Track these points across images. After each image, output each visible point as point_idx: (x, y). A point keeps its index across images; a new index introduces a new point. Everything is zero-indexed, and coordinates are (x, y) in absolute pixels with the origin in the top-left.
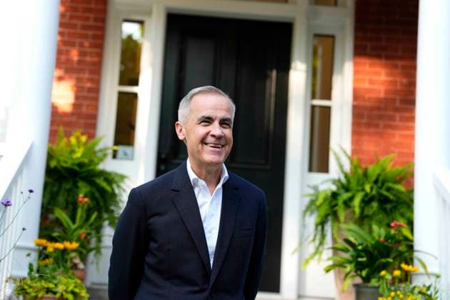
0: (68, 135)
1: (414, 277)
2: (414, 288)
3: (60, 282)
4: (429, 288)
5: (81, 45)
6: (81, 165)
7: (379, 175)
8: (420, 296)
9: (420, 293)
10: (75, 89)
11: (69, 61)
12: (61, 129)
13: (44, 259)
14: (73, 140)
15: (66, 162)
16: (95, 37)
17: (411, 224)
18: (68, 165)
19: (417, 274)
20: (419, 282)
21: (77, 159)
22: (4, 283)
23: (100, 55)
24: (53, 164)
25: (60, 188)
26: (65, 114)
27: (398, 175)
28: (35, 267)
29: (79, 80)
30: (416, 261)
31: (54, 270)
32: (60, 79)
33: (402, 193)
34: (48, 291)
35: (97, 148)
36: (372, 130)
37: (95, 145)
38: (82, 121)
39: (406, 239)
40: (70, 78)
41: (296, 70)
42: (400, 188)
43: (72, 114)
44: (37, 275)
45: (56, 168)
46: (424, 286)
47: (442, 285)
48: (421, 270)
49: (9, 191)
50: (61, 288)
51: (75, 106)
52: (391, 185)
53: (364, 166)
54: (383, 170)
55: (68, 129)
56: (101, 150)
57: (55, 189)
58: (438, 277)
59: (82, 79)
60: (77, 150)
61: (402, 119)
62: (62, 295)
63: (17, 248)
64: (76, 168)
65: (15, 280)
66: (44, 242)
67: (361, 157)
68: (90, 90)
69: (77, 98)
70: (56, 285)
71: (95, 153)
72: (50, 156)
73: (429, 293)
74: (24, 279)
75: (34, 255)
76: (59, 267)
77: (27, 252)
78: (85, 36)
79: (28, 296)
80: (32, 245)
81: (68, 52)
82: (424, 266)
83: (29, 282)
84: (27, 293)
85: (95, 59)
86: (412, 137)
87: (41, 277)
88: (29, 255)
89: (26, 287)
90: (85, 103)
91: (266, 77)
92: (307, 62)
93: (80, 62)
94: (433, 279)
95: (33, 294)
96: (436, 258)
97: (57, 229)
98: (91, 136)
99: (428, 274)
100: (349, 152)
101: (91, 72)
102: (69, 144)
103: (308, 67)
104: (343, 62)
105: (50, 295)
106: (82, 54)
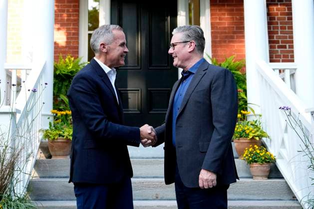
0: (64, 58)
1: (248, 117)
2: (249, 122)
3: (65, 130)
4: (256, 122)
5: (68, 11)
6: (72, 72)
7: (227, 67)
8: (251, 126)
9: (252, 124)
10: (66, 34)
11: (62, 20)
12: (61, 55)
13: (57, 120)
14: (67, 60)
15: (64, 72)
16: (74, 6)
17: (245, 91)
18: (66, 73)
19: (249, 116)
20: (251, 119)
21: (70, 69)
22: (38, 133)
23: (78, 16)
24: (58, 73)
25: (62, 84)
26: (63, 47)
27: (237, 66)
28: (52, 125)
29: (68, 29)
30: (249, 109)
31: (62, 125)
32: (59, 29)
33: (240, 75)
34: (60, 135)
35: (80, 63)
36: (223, 44)
37: (78, 62)
38: (71, 50)
39: (243, 98)
40: (63, 28)
41: (180, 15)
42: (239, 72)
43: (66, 47)
44: (54, 128)
45: (59, 74)
46: (254, 121)
47: (262, 120)
48: (252, 113)
49: (36, 85)
50: (66, 134)
51: (67, 42)
52: (234, 71)
53: (219, 63)
54: (230, 64)
55: (64, 55)
56: (81, 64)
57: (60, 86)
58: (260, 116)
59: (70, 28)
60: (69, 65)
61: (238, 37)
62: (67, 137)
63: (43, 115)
64: (70, 74)
65: (43, 131)
66: (56, 111)
67: (218, 59)
68: (74, 34)
69: (68, 38)
70: (63, 132)
71: (79, 66)
72: (56, 69)
73: (256, 124)
74: (48, 130)
75: (52, 119)
76: (64, 123)
77: (48, 117)
78: (70, 7)
79: (50, 139)
80: (50, 113)
81: (61, 15)
82: (253, 111)
83: (50, 132)
84: (50, 137)
85: (76, 18)
86: (244, 46)
87: (56, 128)
88: (49, 118)
89: (49, 134)
90: (72, 41)
91: (165, 20)
92: (186, 11)
93: (68, 20)
94: (258, 117)
95: (53, 138)
96: (259, 106)
97: (62, 105)
98: (76, 57)
99: (255, 115)
100: (211, 57)
101: (74, 25)
102: (65, 62)
103: (186, 14)
104: (205, 10)
105: (61, 137)
106: (69, 16)
